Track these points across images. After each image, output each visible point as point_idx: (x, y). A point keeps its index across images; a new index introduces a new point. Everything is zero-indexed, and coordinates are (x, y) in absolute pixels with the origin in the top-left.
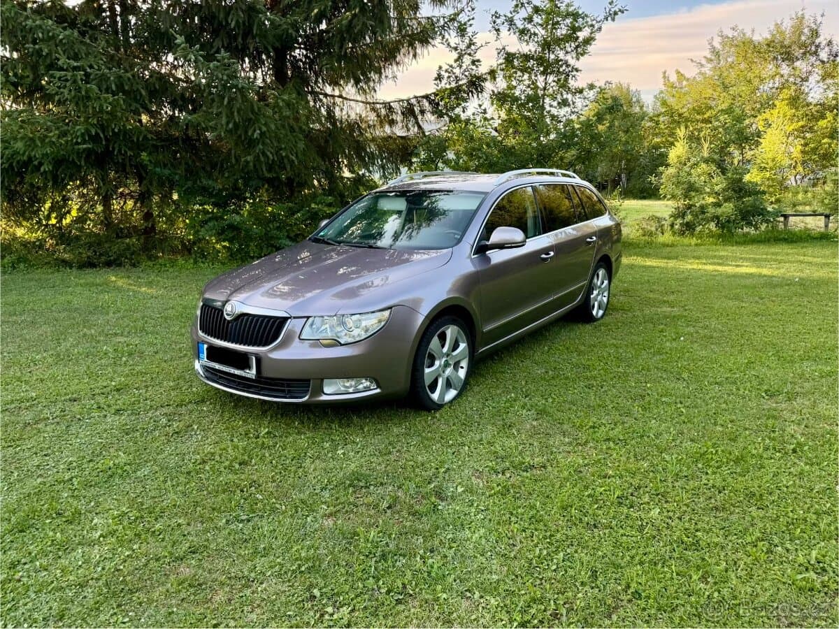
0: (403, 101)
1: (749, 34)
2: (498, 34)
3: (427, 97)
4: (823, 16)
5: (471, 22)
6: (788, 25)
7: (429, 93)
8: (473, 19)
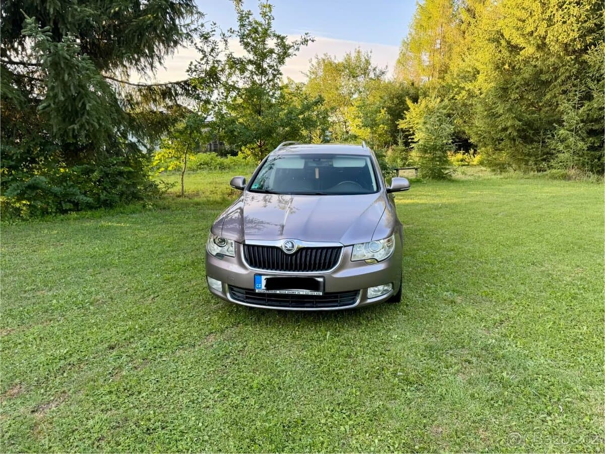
0: (161, 85)
1: (333, 58)
2: (226, 44)
3: (178, 83)
4: (371, 52)
5: (213, 33)
6: (354, 55)
7: (180, 80)
8: (214, 31)
